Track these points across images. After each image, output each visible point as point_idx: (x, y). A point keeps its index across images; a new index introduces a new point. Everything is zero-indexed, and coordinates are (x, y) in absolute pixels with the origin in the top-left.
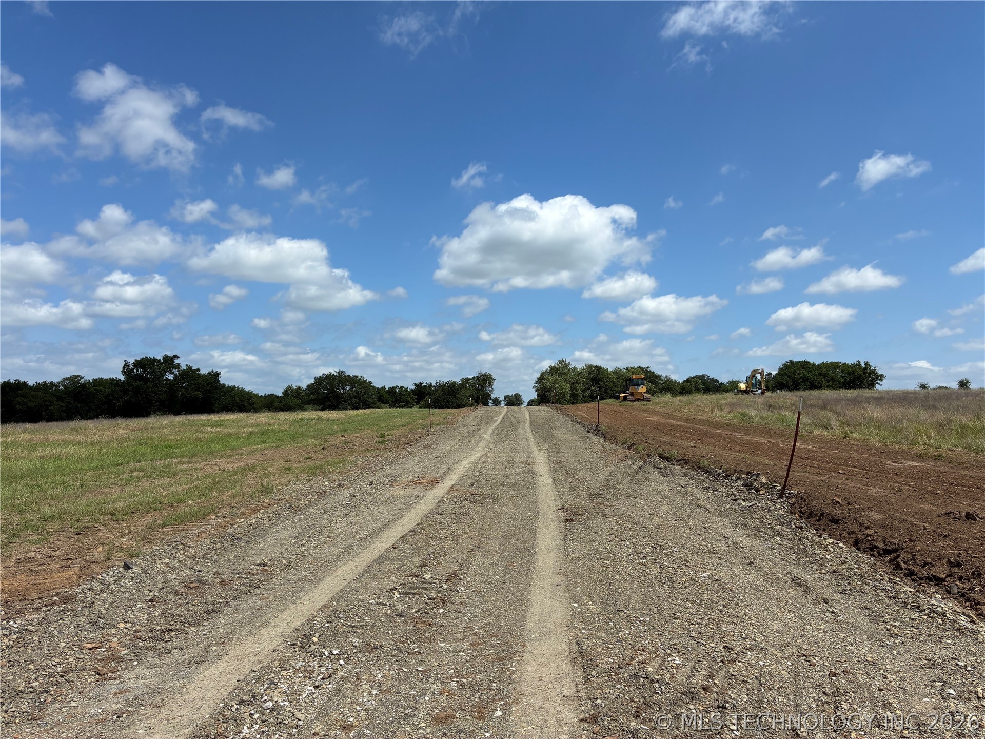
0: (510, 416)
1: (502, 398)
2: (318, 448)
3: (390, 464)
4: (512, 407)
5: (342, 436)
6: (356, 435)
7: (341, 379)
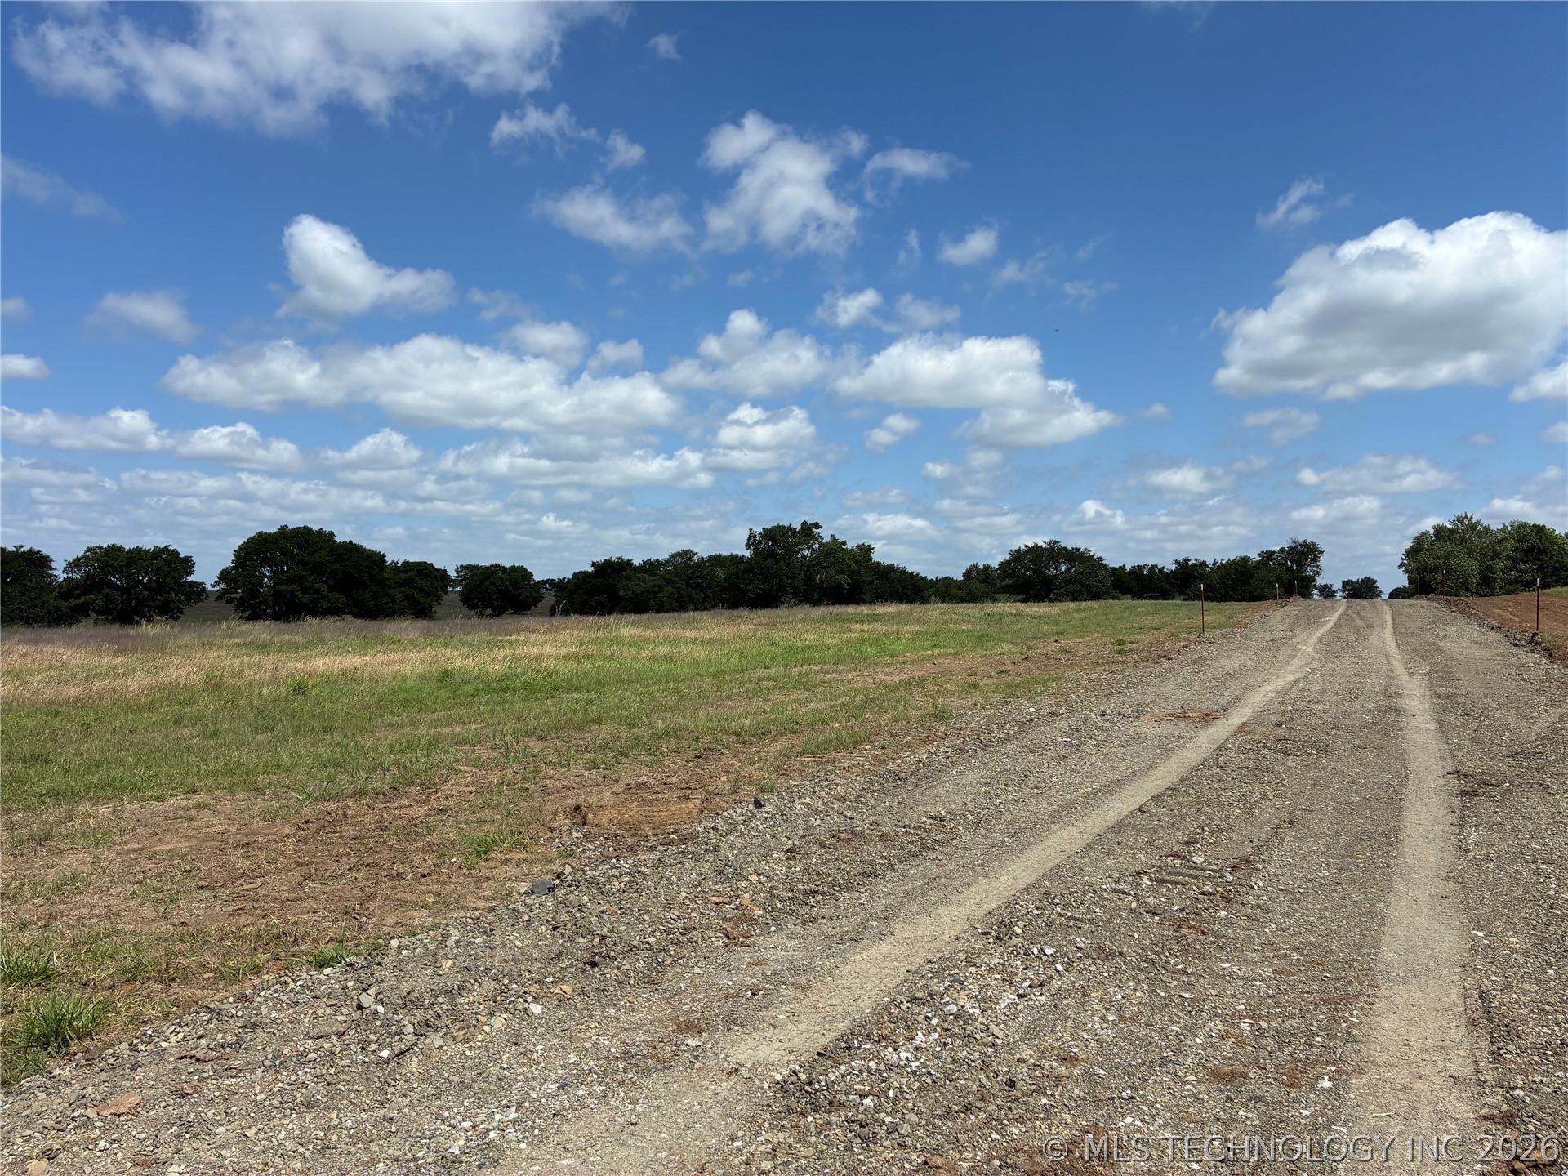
0: (1353, 615)
1: (1337, 585)
2: (1017, 658)
3: (1135, 685)
4: (1358, 600)
5: (1056, 641)
6: (1078, 640)
7: (1055, 553)
